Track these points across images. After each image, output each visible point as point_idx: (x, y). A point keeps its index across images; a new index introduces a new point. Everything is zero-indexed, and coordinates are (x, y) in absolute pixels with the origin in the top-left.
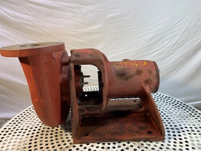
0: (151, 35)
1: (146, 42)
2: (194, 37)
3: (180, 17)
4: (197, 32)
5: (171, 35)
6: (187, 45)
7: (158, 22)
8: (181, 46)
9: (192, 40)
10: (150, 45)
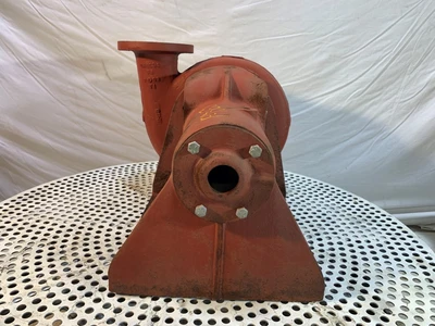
0: (324, 57)
1: (312, 71)
2: (420, 67)
3: (390, 20)
4: (426, 55)
5: (367, 59)
6: (403, 85)
7: (340, 30)
8: (388, 85)
9: (414, 74)
10: (318, 78)
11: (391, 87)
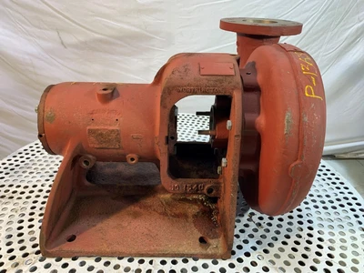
2: (341, 24)
6: (326, 40)
9: (336, 30)
11: (316, 43)
